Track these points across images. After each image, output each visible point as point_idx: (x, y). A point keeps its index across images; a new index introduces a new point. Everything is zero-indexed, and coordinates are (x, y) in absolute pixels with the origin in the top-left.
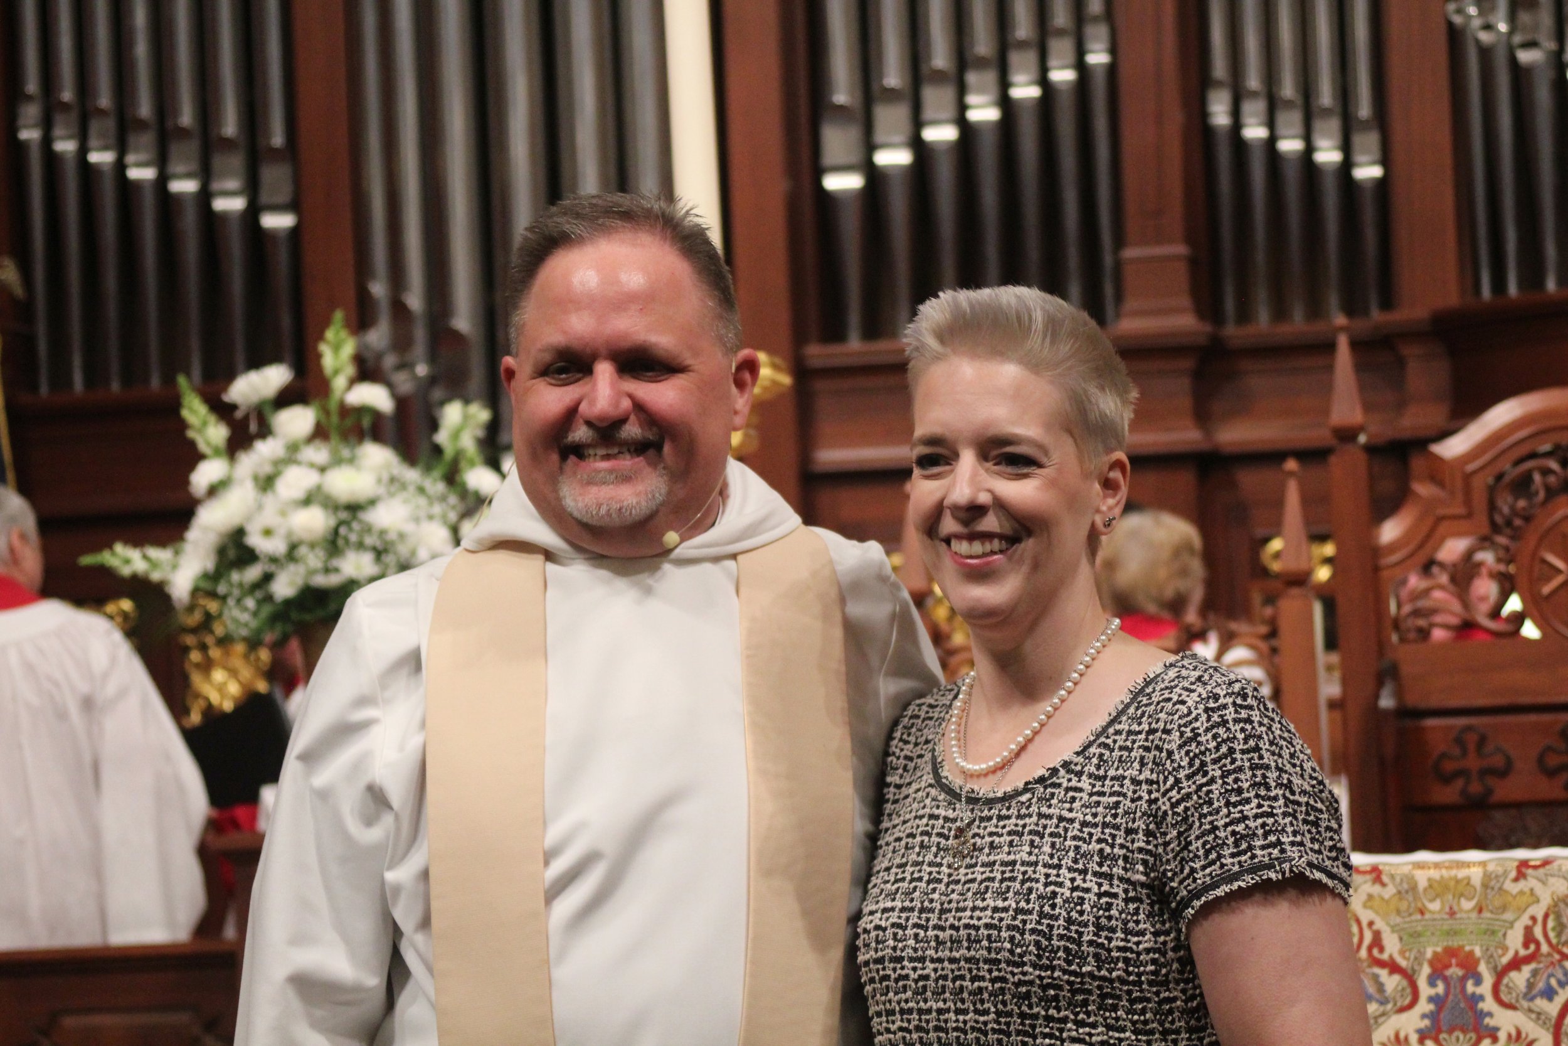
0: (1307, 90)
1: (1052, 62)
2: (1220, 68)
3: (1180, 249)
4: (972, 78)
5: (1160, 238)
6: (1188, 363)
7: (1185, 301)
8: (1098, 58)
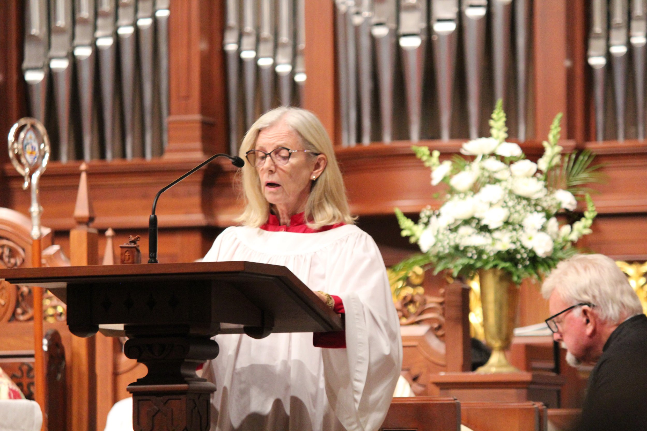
0: (276, 33)
1: (140, 14)
2: (232, 20)
3: (197, 117)
4: (100, 22)
5: (187, 111)
6: (198, 178)
7: (198, 145)
8: (163, 13)
